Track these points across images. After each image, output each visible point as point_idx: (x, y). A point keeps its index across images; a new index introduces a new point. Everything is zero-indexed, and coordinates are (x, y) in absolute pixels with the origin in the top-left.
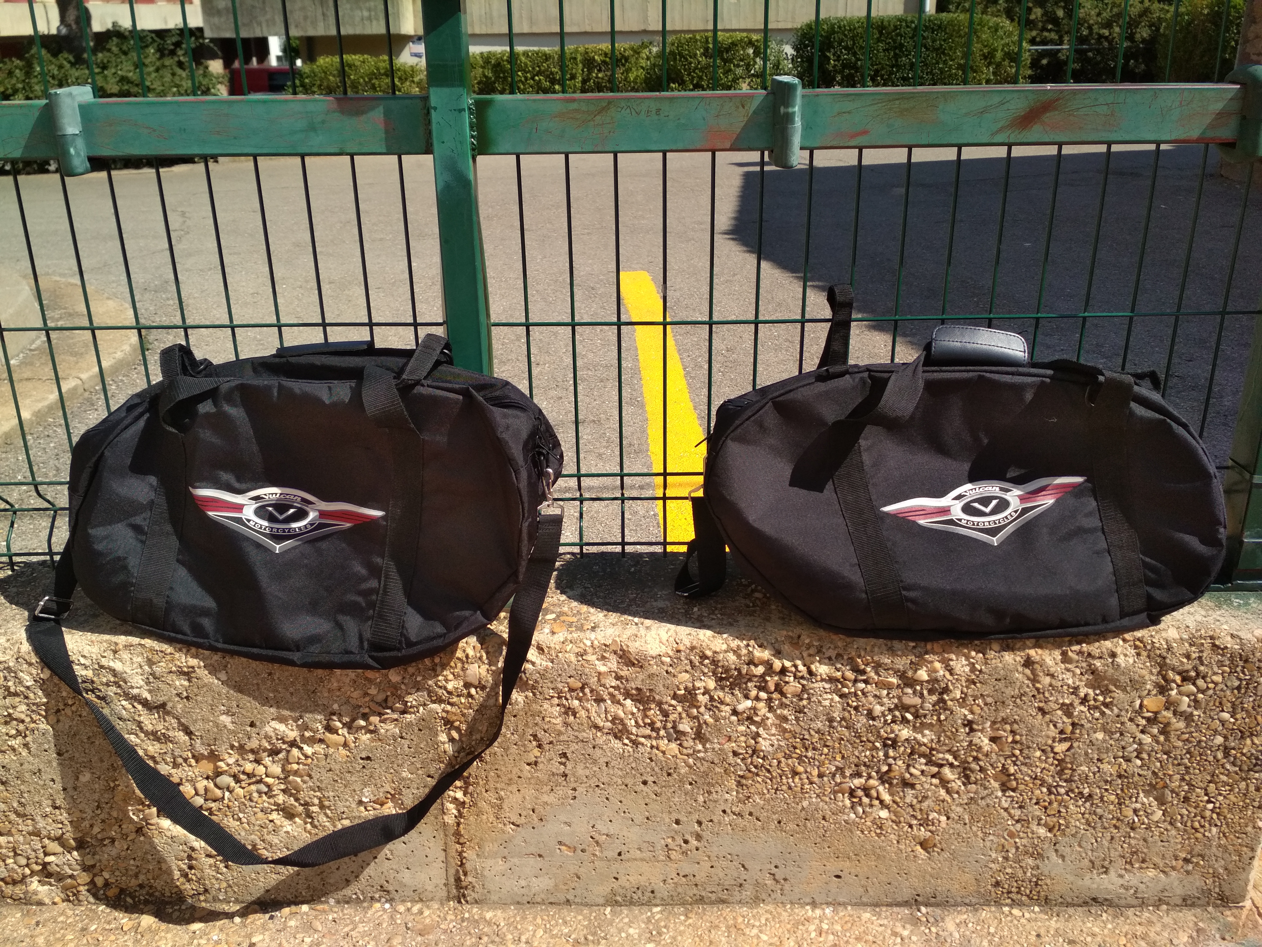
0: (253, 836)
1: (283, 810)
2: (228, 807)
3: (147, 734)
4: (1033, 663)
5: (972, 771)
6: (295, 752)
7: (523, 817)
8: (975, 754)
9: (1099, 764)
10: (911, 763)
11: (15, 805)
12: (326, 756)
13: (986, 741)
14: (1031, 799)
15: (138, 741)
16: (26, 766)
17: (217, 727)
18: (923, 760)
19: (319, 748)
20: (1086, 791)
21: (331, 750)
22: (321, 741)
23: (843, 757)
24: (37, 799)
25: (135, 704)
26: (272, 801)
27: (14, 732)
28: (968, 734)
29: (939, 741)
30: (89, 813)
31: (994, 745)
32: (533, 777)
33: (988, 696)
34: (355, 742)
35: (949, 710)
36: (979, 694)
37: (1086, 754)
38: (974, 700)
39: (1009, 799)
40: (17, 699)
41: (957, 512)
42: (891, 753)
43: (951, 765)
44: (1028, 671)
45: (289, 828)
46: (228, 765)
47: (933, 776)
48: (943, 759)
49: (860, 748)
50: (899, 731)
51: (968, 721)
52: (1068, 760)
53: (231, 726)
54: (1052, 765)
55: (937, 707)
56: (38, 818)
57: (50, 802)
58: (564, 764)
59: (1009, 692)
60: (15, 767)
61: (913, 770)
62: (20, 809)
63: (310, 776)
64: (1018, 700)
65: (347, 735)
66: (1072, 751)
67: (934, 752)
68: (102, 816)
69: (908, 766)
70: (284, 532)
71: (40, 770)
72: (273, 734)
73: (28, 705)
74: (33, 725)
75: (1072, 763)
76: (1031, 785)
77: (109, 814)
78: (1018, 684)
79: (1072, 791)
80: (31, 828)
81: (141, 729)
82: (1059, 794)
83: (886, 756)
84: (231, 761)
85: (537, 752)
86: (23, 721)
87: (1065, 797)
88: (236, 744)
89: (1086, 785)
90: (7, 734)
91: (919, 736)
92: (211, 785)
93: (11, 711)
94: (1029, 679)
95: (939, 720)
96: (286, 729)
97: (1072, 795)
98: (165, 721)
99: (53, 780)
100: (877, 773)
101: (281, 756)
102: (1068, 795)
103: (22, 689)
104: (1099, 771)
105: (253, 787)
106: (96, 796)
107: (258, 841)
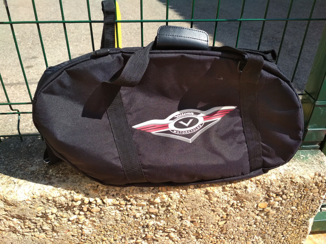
4: (209, 193)
5: (183, 234)
8: (184, 228)
9: (238, 228)
10: (156, 232)
13: (189, 222)
14: (209, 241)
18: (161, 231)
20: (232, 237)
23: (124, 233)
28: (181, 221)
29: (167, 224)
31: (192, 224)
33: (189, 207)
35: (171, 213)
36: (184, 206)
37: (233, 225)
38: (183, 209)
39: (199, 242)
41: (172, 127)
42: (146, 230)
43: (174, 232)
44: (207, 196)
47: (166, 236)
48: (170, 231)
49: (132, 229)
50: (149, 222)
51: (180, 216)
52: (224, 227)
54: (218, 229)
55: (166, 212)
59: (198, 205)
61: (156, 235)
64: (202, 208)
66: (227, 224)
67: (166, 229)
69: (155, 234)
75: (226, 228)
76: (209, 237)
78: (202, 202)
79: (227, 237)
82: (220, 238)
83: (144, 231)
87: (223, 239)
89: (232, 235)
91: (158, 223)
94: (207, 199)
95: (167, 217)
97: (226, 239)
100: (141, 237)
102: (224, 238)
104: (238, 230)
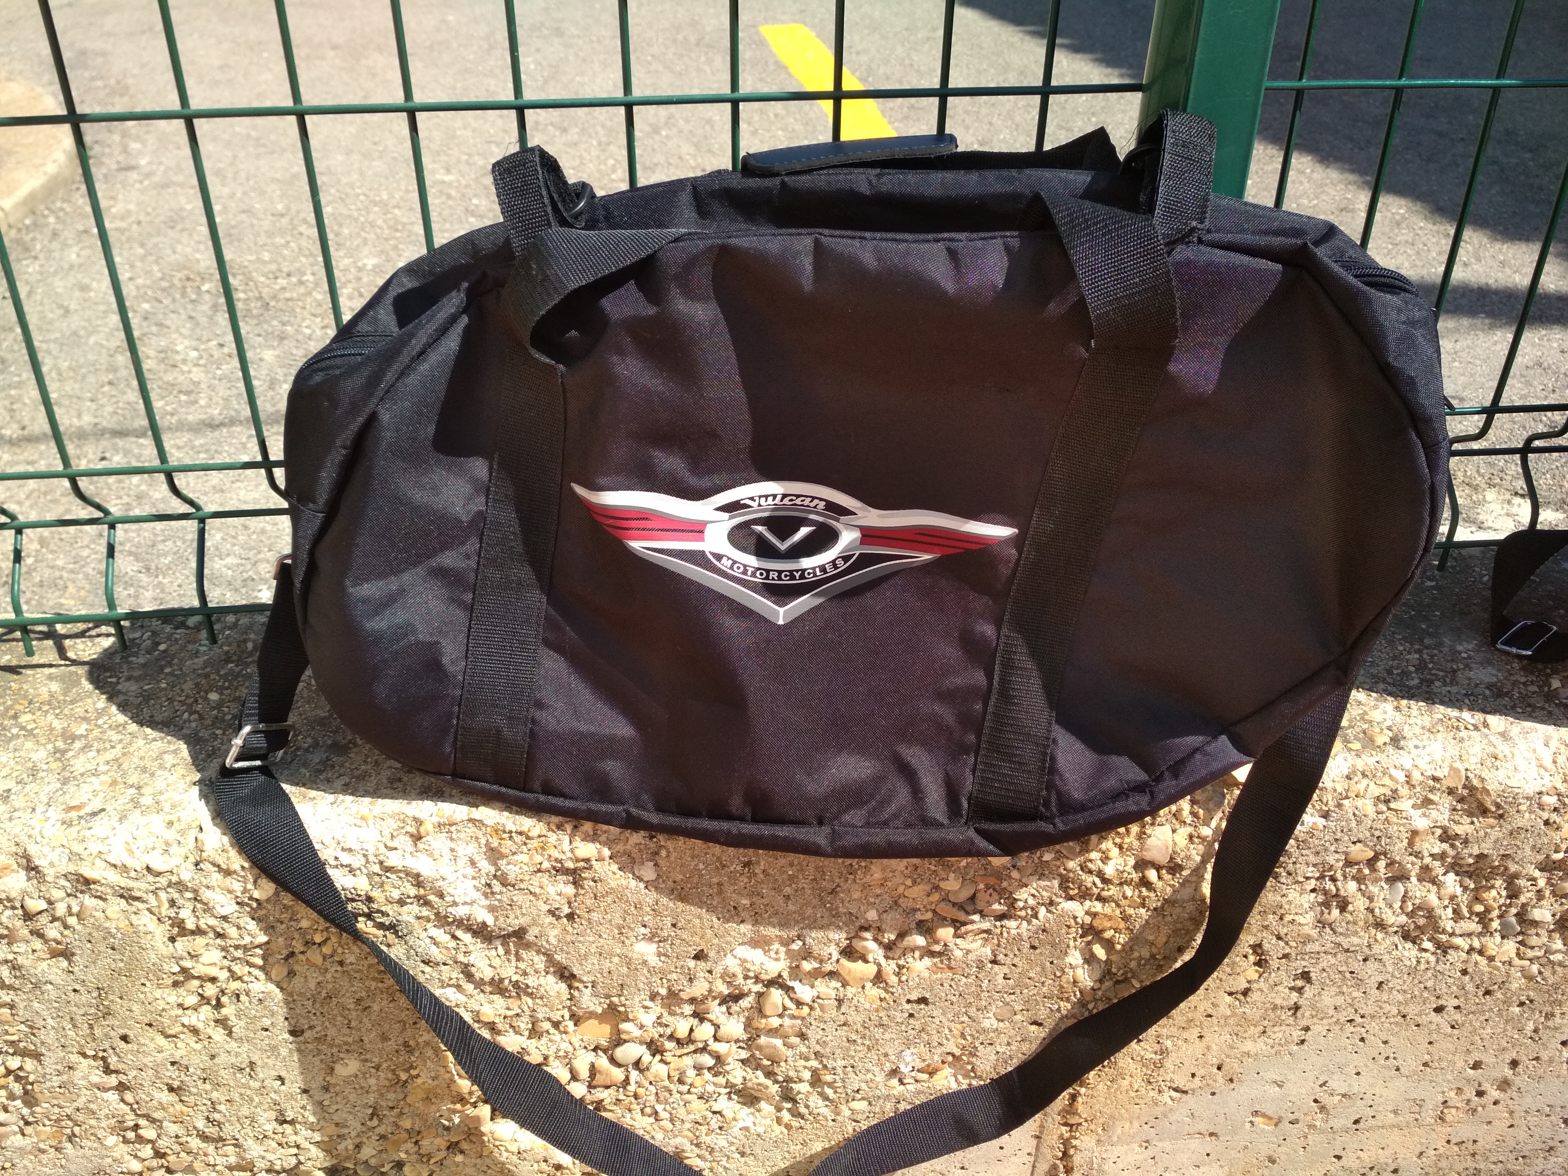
0: (678, 1140)
1: (738, 1093)
2: (636, 1096)
3: (480, 984)
6: (776, 996)
7: (1197, 1079)
11: (201, 1124)
12: (840, 1001)
15: (462, 998)
16: (222, 1059)
17: (628, 964)
19: (827, 988)
21: (850, 991)
22: (832, 974)
24: (245, 1111)
25: (459, 933)
26: (721, 1080)
27: (193, 1000)
30: (354, 1126)
32: (1234, 1014)
34: (898, 974)
40: (200, 941)
45: (749, 1122)
46: (642, 1027)
53: (654, 961)
56: (249, 1143)
57: (273, 1115)
58: (1300, 990)
60: (198, 1062)
62: (212, 1131)
63: (803, 1036)
65: (883, 961)
68: (381, 1130)
70: (793, 577)
71: (252, 1064)
72: (738, 971)
73: (223, 949)
74: (235, 985)
77: (396, 1125)
80: (233, 1160)
81: (469, 976)
84: (648, 1019)
85: (1252, 973)
86: (213, 980)
88: (663, 992)
90: (180, 1005)
92: (602, 1062)
93: (187, 964)
96: (765, 959)
98: (519, 958)
99: (280, 1078)
101: (745, 1003)
103: (212, 922)
105: (688, 1061)
106: (371, 1099)
107: (687, 1146)
